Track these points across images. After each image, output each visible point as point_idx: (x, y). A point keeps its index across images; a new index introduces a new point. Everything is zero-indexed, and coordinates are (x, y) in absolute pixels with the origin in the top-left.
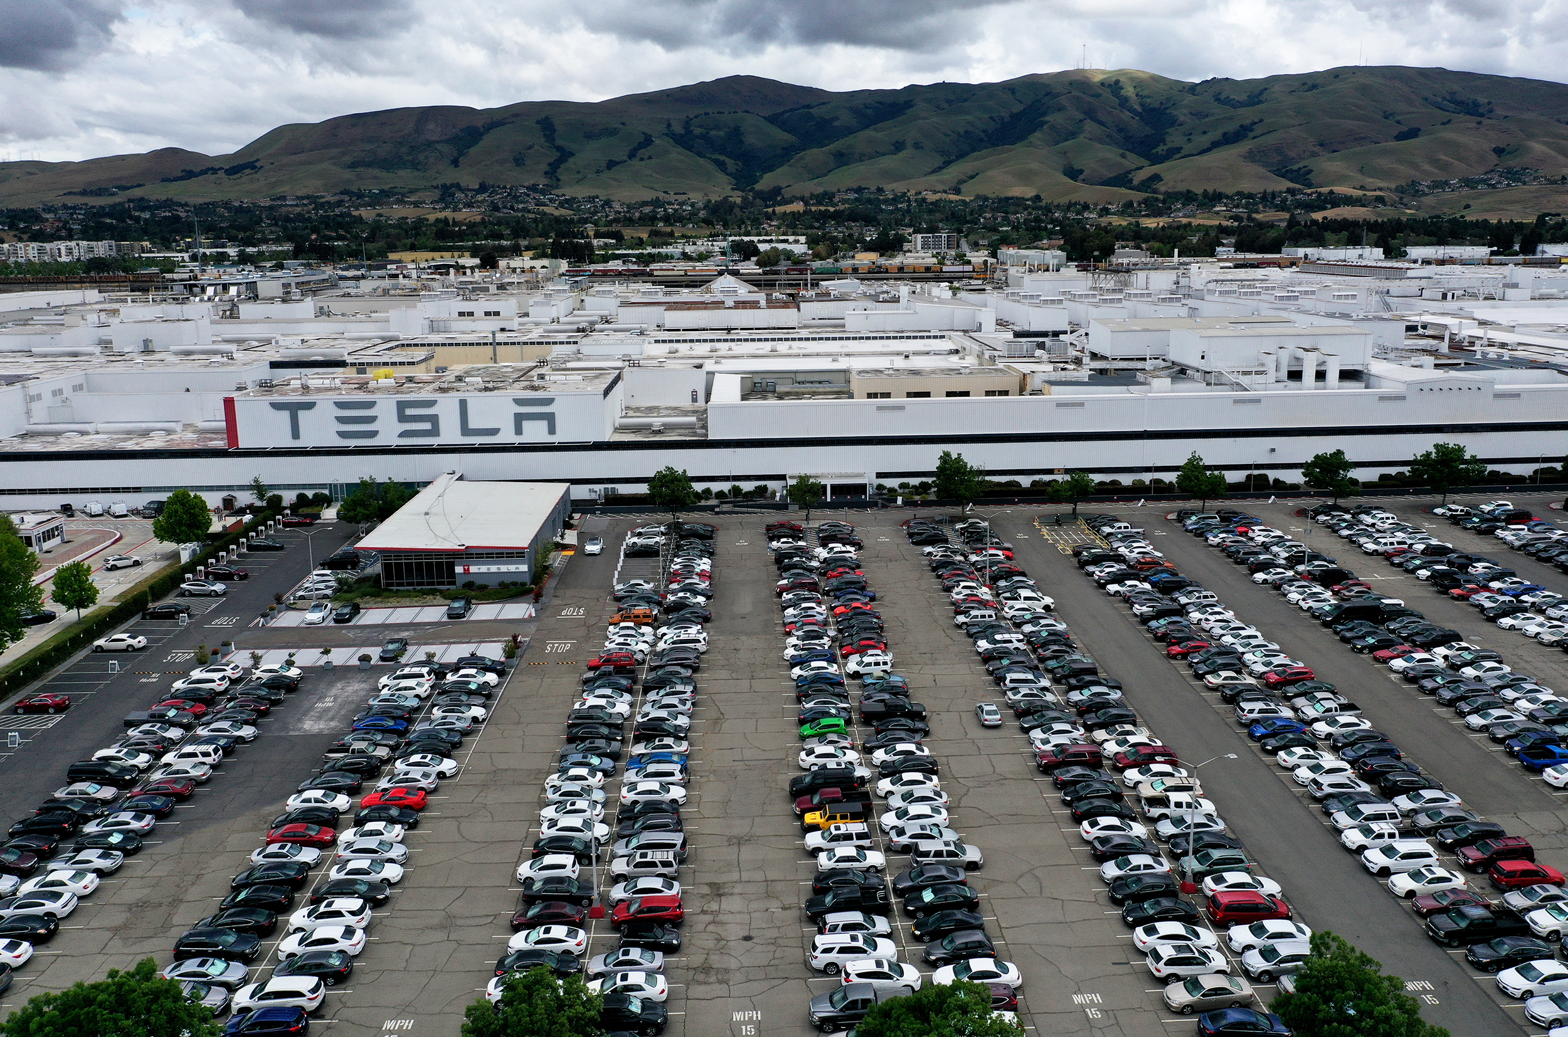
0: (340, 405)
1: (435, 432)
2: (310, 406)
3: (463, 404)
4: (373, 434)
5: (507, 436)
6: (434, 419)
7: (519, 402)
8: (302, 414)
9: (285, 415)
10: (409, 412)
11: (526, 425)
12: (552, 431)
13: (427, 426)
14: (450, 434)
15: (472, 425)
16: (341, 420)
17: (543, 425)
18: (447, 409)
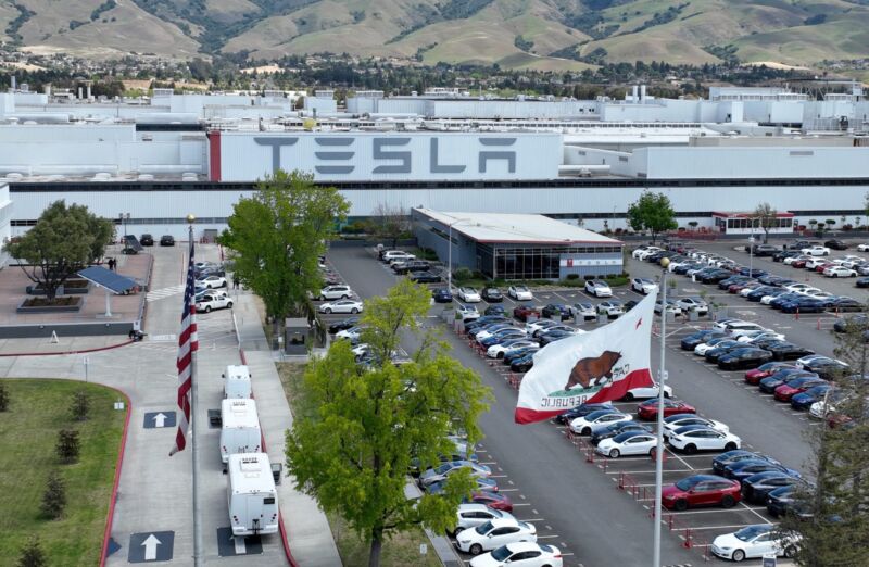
0: (321, 141)
1: (406, 168)
2: (292, 141)
3: (434, 142)
4: (349, 169)
5: (471, 174)
6: (406, 156)
7: (484, 141)
8: (284, 150)
9: (268, 150)
10: (385, 149)
11: (490, 163)
12: (512, 169)
13: (399, 163)
14: (420, 172)
15: (441, 162)
16: (320, 155)
17: (505, 163)
18: (419, 146)
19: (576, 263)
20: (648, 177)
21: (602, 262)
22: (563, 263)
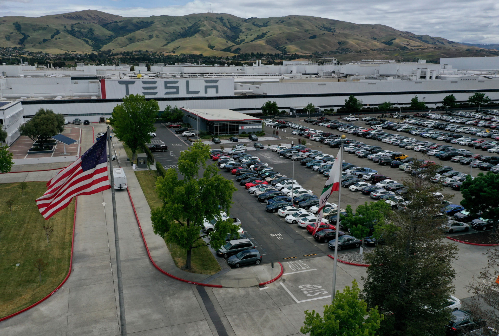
0: (144, 83)
1: (177, 92)
2: (133, 83)
3: (188, 82)
4: (155, 93)
5: (202, 94)
6: (177, 88)
7: (206, 82)
8: (130, 86)
9: (124, 86)
10: (169, 85)
11: (209, 90)
12: (217, 92)
13: (175, 90)
14: (182, 93)
15: (190, 90)
16: (144, 88)
17: (214, 90)
18: (182, 84)
19: (245, 127)
20: (267, 94)
21: (254, 127)
22: (240, 128)
